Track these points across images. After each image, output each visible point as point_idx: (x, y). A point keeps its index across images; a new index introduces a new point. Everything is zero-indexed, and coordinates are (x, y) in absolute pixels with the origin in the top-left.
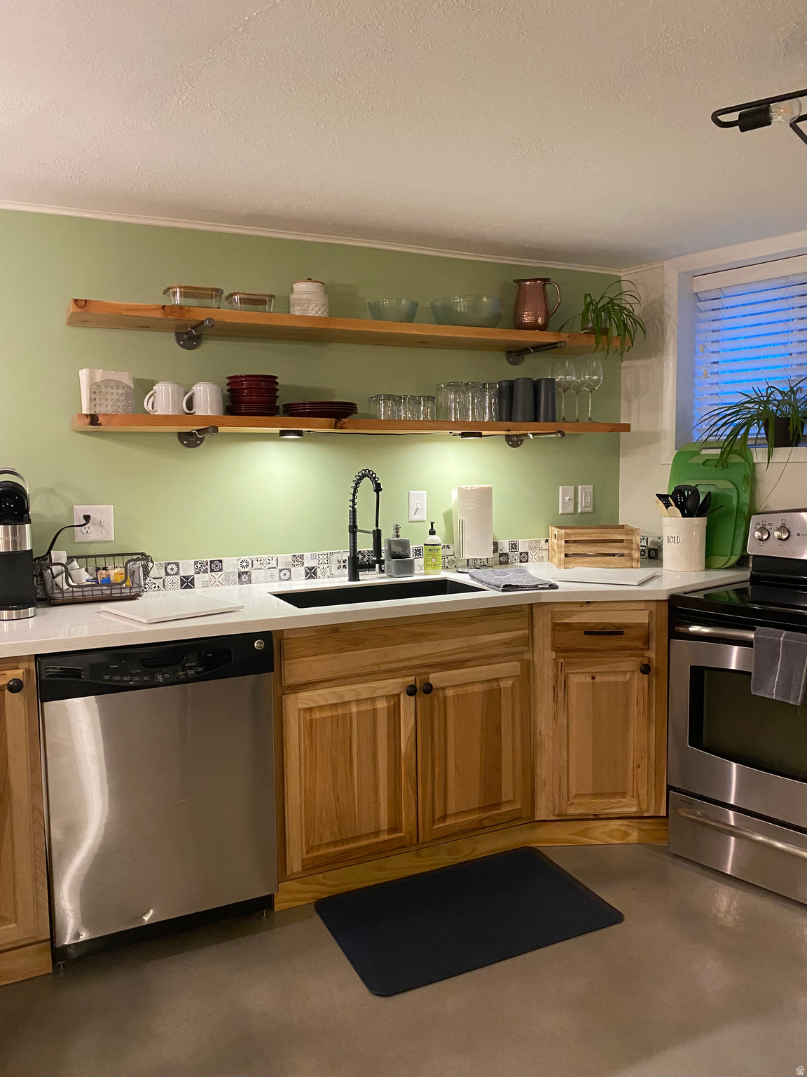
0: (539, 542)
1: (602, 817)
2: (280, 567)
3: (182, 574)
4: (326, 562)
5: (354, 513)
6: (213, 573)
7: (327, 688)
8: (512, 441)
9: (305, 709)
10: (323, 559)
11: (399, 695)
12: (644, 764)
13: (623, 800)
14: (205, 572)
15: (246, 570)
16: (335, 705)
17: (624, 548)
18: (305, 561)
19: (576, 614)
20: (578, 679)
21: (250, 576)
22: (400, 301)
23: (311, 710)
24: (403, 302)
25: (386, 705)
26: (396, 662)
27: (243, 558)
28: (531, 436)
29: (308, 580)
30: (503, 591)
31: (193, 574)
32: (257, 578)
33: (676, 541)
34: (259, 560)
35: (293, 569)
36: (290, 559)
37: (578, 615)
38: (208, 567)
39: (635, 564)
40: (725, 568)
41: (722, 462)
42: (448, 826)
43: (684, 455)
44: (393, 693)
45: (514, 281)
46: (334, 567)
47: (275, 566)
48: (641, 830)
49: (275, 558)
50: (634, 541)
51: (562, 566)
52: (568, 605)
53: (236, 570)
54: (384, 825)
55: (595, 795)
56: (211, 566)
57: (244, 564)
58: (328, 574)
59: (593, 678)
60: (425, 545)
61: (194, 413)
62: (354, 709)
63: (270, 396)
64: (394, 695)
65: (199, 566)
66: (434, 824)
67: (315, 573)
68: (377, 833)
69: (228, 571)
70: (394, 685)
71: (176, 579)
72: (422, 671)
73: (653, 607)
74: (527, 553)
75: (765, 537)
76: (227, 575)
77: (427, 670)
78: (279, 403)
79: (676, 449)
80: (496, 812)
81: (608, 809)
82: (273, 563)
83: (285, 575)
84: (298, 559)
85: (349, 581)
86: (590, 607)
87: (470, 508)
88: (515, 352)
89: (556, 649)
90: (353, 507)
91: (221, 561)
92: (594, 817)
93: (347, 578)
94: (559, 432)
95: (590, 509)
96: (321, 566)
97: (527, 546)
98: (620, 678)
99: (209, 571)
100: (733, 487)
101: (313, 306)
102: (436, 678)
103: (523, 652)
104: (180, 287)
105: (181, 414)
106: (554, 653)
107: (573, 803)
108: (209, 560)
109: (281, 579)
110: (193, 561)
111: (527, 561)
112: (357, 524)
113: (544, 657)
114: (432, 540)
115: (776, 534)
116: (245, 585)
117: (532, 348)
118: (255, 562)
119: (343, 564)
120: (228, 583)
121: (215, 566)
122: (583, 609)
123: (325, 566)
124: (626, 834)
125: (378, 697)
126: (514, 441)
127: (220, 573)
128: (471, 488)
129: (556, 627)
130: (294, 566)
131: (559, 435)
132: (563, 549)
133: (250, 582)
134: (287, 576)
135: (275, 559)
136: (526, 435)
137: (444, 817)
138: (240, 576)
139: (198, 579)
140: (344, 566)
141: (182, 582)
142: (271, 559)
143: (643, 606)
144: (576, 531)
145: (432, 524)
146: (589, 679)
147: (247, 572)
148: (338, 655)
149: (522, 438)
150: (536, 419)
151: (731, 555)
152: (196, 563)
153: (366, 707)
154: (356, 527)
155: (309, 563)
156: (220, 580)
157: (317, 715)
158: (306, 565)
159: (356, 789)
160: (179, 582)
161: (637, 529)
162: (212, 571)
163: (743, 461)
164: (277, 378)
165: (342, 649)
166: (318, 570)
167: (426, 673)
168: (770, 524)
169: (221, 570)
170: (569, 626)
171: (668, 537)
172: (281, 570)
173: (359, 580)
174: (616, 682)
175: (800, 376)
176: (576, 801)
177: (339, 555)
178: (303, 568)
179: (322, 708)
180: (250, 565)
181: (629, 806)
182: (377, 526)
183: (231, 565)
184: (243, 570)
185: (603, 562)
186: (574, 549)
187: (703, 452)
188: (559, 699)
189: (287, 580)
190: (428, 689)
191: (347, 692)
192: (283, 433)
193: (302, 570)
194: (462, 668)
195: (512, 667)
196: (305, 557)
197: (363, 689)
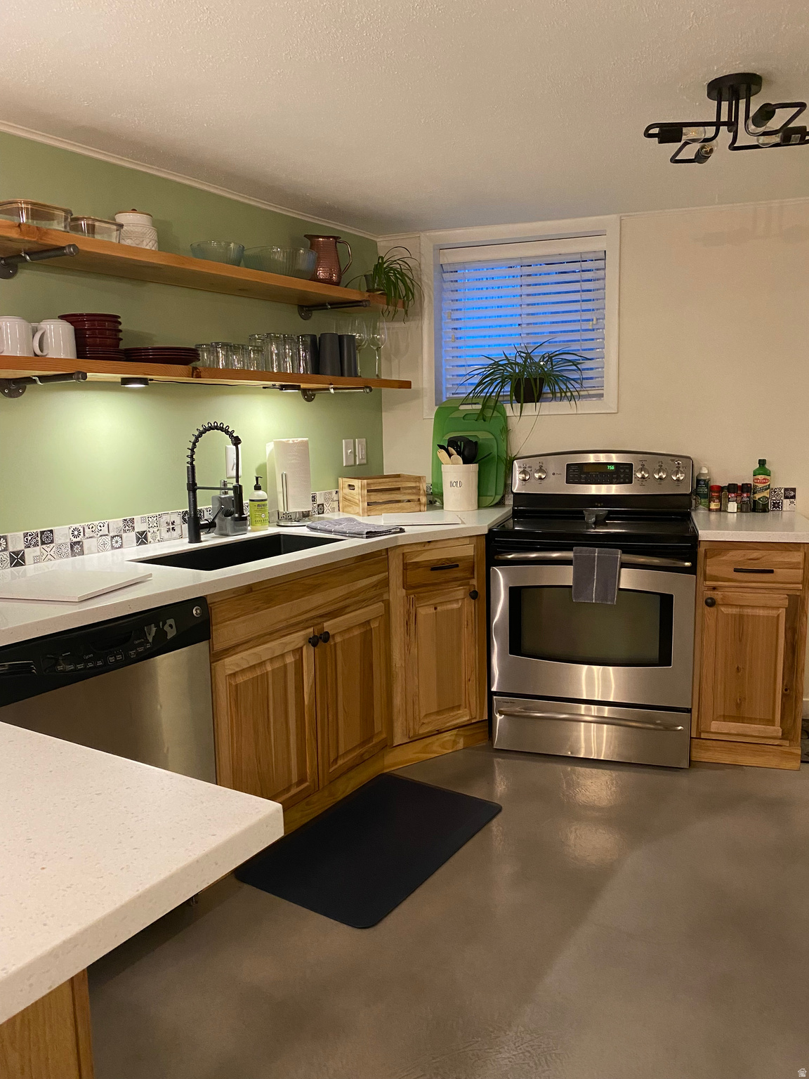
0: (330, 493)
1: (443, 730)
2: (112, 534)
3: (11, 549)
4: (155, 525)
5: (192, 470)
6: (44, 546)
7: (247, 650)
8: (307, 395)
9: (230, 675)
10: (153, 522)
11: (301, 648)
12: (473, 678)
13: (459, 712)
14: (36, 545)
15: (78, 539)
16: (253, 667)
17: (413, 494)
18: (135, 525)
19: (422, 553)
20: (425, 611)
21: (82, 546)
22: (229, 244)
23: (234, 675)
24: (232, 245)
25: (293, 660)
26: (300, 615)
27: (74, 526)
28: (332, 391)
29: (140, 546)
30: (367, 537)
31: (23, 548)
32: (89, 548)
33: (458, 485)
34: (90, 527)
35: (124, 535)
36: (121, 524)
37: (425, 554)
38: (39, 539)
39: (422, 508)
40: (492, 506)
41: (481, 416)
42: (340, 766)
43: (445, 411)
44: (297, 647)
45: (305, 236)
46: (164, 529)
47: (107, 533)
48: (465, 736)
49: (107, 523)
50: (421, 487)
51: (366, 514)
52: (414, 546)
53: (68, 540)
54: (295, 779)
55: (438, 713)
56: (41, 537)
57: (76, 532)
58: (158, 538)
59: (436, 609)
60: (251, 500)
61: (46, 355)
62: (269, 668)
63: (114, 339)
64: (297, 649)
65: (29, 538)
66: (329, 768)
67: (146, 538)
68: (288, 789)
69: (60, 542)
70: (297, 639)
71: (5, 556)
72: (315, 621)
73: (474, 540)
74: (323, 505)
75: (527, 478)
76: (59, 547)
77: (320, 620)
78: (123, 346)
79: (436, 405)
80: (371, 744)
81: (449, 722)
82: (105, 530)
83: (117, 542)
84: (129, 524)
85: (190, 542)
86: (431, 546)
87: (293, 461)
88: (306, 307)
89: (406, 586)
90: (192, 463)
91: (51, 531)
92: (437, 732)
93: (187, 540)
94: (367, 387)
95: (365, 461)
96: (151, 530)
97: (323, 498)
98: (455, 606)
99: (40, 543)
100: (493, 437)
101: (148, 240)
102: (328, 626)
103: (381, 594)
104: (26, 203)
105: (32, 355)
106: (404, 591)
107: (423, 723)
108: (39, 531)
109: (113, 547)
110: (22, 533)
111: (323, 513)
112: (196, 482)
113: (397, 594)
114: (258, 496)
115: (537, 475)
116: (77, 557)
117: (330, 304)
118: (87, 530)
119: (171, 527)
120: (61, 555)
121: (46, 538)
122: (426, 548)
123: (155, 529)
124: (455, 743)
125: (287, 652)
126: (308, 395)
127: (52, 545)
128: (293, 441)
129: (405, 566)
130: (125, 531)
131: (368, 390)
132: (366, 498)
133: (82, 553)
134: (119, 543)
135: (106, 525)
136: (328, 389)
137: (336, 760)
138: (72, 547)
139: (30, 554)
140: (173, 528)
141: (12, 559)
142: (102, 525)
143: (467, 541)
144: (375, 480)
145: (257, 478)
146: (432, 610)
147: (79, 542)
148: (256, 614)
149: (314, 392)
150: (342, 375)
151: (496, 494)
152: (26, 535)
153: (277, 664)
154: (196, 484)
155: (140, 527)
156: (52, 553)
157: (240, 679)
158: (136, 530)
159: (273, 749)
160: (9, 559)
161: (423, 477)
162: (43, 543)
163: (499, 415)
164: (119, 317)
165: (258, 608)
166: (149, 534)
167: (319, 624)
168: (529, 467)
169: (52, 542)
170: (417, 565)
171: (451, 482)
172: (113, 537)
173: (201, 542)
174: (452, 610)
175: (535, 343)
176: (426, 721)
177: (168, 516)
178: (134, 533)
179: (243, 671)
180: (82, 534)
181: (462, 717)
182: (237, 481)
183: (63, 535)
184: (75, 540)
185: (398, 508)
186: (376, 497)
187: (462, 407)
188: (411, 631)
189: (119, 548)
190: (326, 637)
191: (263, 651)
192: (125, 381)
193: (132, 536)
194: (342, 615)
195: (378, 607)
196: (135, 521)
197: (275, 647)
